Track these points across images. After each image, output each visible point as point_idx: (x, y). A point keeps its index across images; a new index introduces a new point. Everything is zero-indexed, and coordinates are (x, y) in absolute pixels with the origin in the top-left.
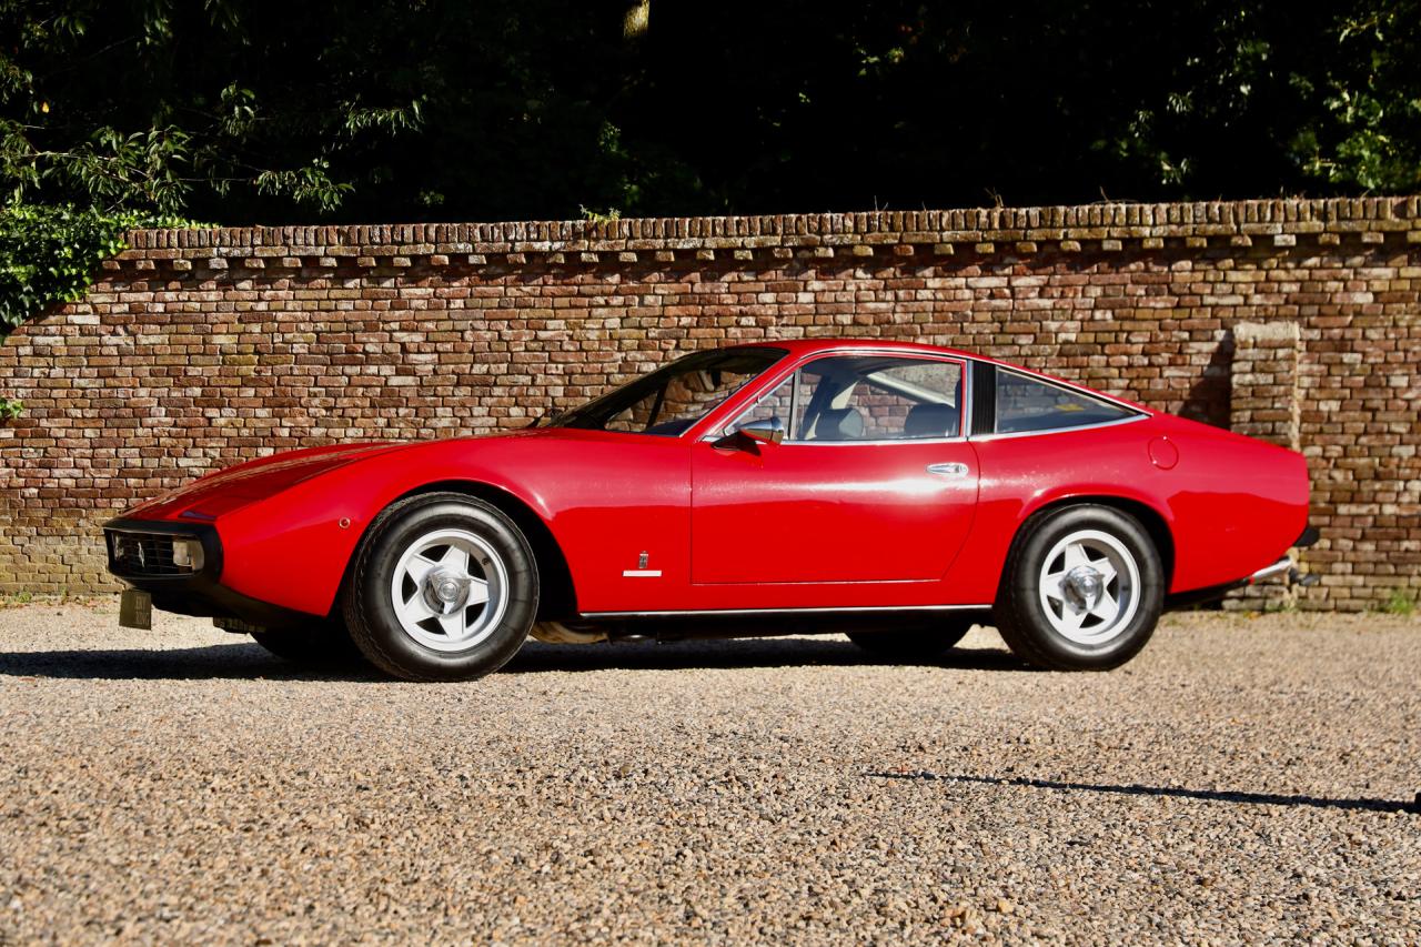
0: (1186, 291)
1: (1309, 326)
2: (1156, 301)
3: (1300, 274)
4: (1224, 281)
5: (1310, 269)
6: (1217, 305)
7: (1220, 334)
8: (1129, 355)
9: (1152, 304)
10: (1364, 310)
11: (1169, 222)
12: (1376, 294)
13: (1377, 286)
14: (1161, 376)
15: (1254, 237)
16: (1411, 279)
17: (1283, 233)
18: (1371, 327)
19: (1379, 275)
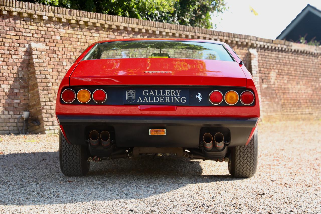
0: (19, 30)
1: (47, 45)
2: (12, 33)
3: (46, 29)
4: (28, 28)
5: (48, 27)
6: (26, 36)
7: (27, 46)
8: (4, 50)
9: (11, 34)
10: (59, 42)
11: (19, 7)
12: (61, 37)
13: (62, 35)
14: (12, 58)
15: (38, 15)
16: (68, 34)
17: (45, 16)
18: (60, 47)
19: (62, 32)
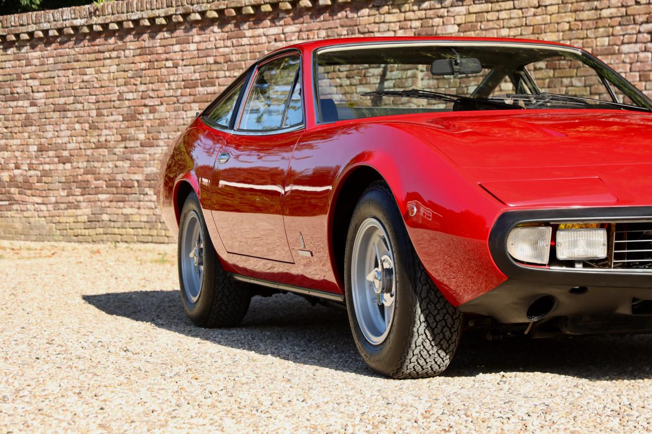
4: (384, 22)
5: (425, 10)
19: (459, 12)
